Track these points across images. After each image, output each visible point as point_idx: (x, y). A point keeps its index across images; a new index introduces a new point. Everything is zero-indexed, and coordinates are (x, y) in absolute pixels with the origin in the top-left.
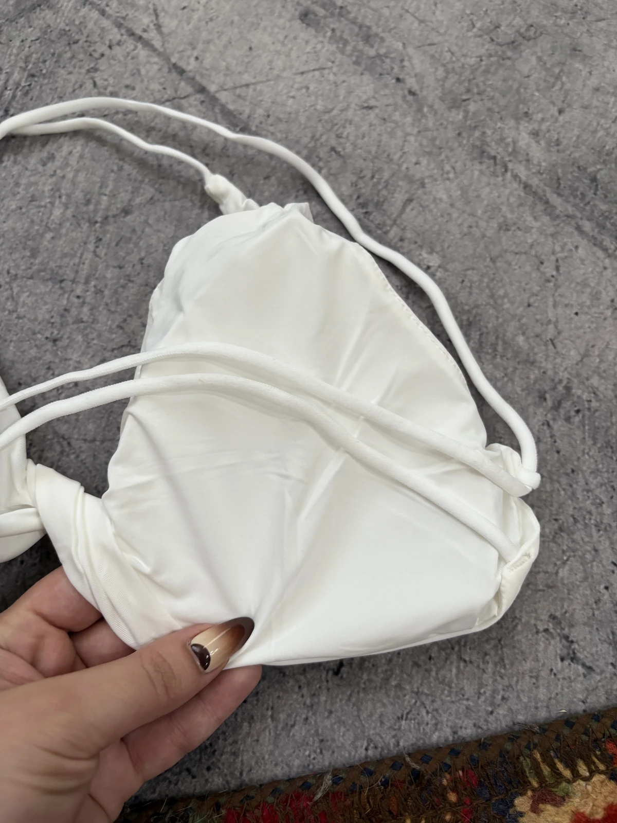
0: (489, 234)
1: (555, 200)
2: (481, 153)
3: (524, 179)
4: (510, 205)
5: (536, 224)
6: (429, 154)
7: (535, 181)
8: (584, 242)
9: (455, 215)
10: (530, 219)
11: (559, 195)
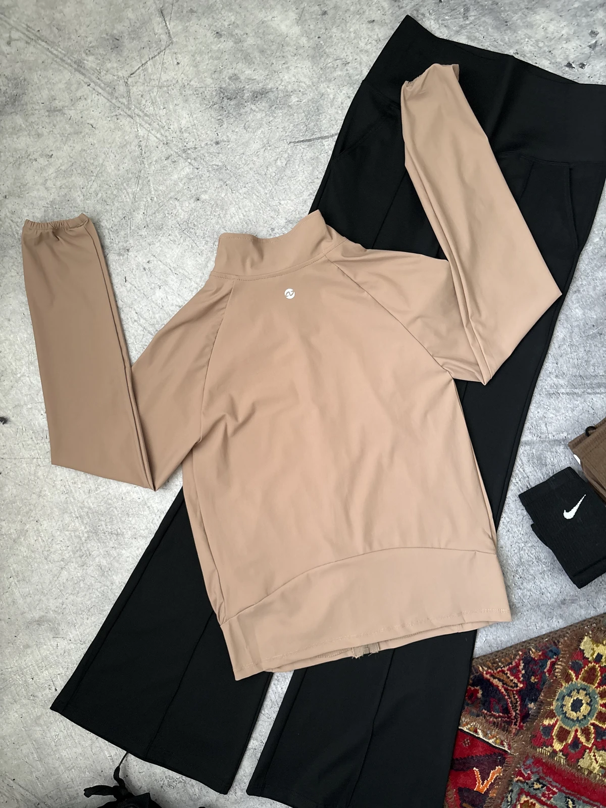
0: (571, 415)
1: (576, 391)
2: (550, 395)
3: (565, 392)
4: (568, 403)
5: (578, 402)
6: (538, 407)
7: (568, 390)
8: (592, 396)
9: (559, 418)
10: (576, 402)
11: (576, 388)
